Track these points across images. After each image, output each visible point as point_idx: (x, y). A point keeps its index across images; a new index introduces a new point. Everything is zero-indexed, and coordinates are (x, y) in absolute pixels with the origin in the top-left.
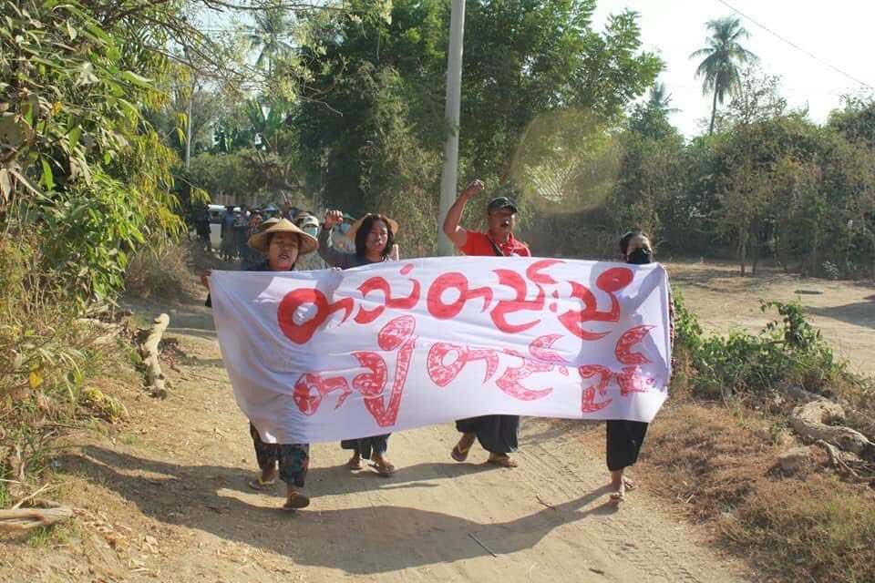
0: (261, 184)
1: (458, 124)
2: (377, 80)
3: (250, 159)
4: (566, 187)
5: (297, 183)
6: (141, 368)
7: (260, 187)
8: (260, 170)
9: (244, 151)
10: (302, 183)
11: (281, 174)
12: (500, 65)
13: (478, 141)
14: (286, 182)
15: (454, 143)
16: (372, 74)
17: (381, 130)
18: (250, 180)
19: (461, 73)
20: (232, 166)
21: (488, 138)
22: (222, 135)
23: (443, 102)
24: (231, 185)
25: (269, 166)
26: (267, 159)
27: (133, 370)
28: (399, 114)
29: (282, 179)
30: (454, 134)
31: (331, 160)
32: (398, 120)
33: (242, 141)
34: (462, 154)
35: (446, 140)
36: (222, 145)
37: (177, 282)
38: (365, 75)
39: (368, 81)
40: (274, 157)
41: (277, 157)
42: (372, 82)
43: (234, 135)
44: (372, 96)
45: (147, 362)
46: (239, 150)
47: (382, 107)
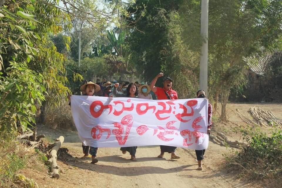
0: (114, 71)
1: (207, 37)
2: (167, 17)
3: (109, 59)
4: (267, 68)
5: (132, 70)
6: (47, 163)
7: (114, 73)
8: (114, 64)
9: (106, 56)
10: (135, 70)
11: (124, 66)
12: (228, 7)
13: (219, 45)
14: (127, 70)
15: (206, 46)
16: (165, 14)
17: (170, 42)
18: (110, 69)
19: (208, 11)
20: (100, 64)
21: (223, 44)
22: (96, 48)
23: (200, 26)
24: (100, 72)
25: (118, 62)
26: (118, 59)
27: (43, 165)
28: (178, 33)
29: (125, 68)
30: (205, 42)
31: (147, 57)
32: (178, 37)
33: (105, 51)
34: (210, 52)
35: (202, 45)
36: (96, 53)
38: (162, 15)
39: (163, 18)
40: (121, 58)
41: (122, 58)
42: (165, 18)
43: (102, 48)
44: (165, 26)
45: (50, 160)
46: (104, 55)
47: (171, 31)
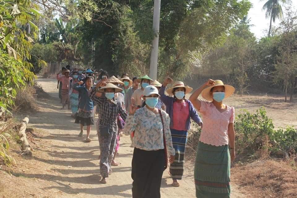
0: (63, 58)
1: (158, 32)
2: (120, 11)
3: (58, 46)
5: (79, 57)
6: (19, 142)
7: (63, 59)
8: (63, 51)
9: (55, 43)
10: (82, 58)
11: (72, 54)
12: (178, 5)
13: (167, 39)
14: (75, 57)
15: (157, 39)
16: (118, 8)
17: (122, 34)
18: (58, 56)
19: (160, 8)
20: (50, 50)
21: (172, 38)
22: (44, 35)
23: (152, 22)
24: (49, 58)
25: (67, 50)
26: (66, 47)
27: (15, 143)
28: (131, 26)
29: (73, 55)
30: (157, 36)
31: (97, 47)
32: (130, 29)
33: (54, 38)
34: (160, 45)
35: (153, 39)
36: (44, 39)
37: (29, 103)
38: (115, 8)
39: (116, 11)
40: (69, 46)
41: (71, 46)
42: (118, 12)
43: (50, 35)
44: (118, 19)
45: (22, 139)
46: (53, 42)
47: (122, 23)
